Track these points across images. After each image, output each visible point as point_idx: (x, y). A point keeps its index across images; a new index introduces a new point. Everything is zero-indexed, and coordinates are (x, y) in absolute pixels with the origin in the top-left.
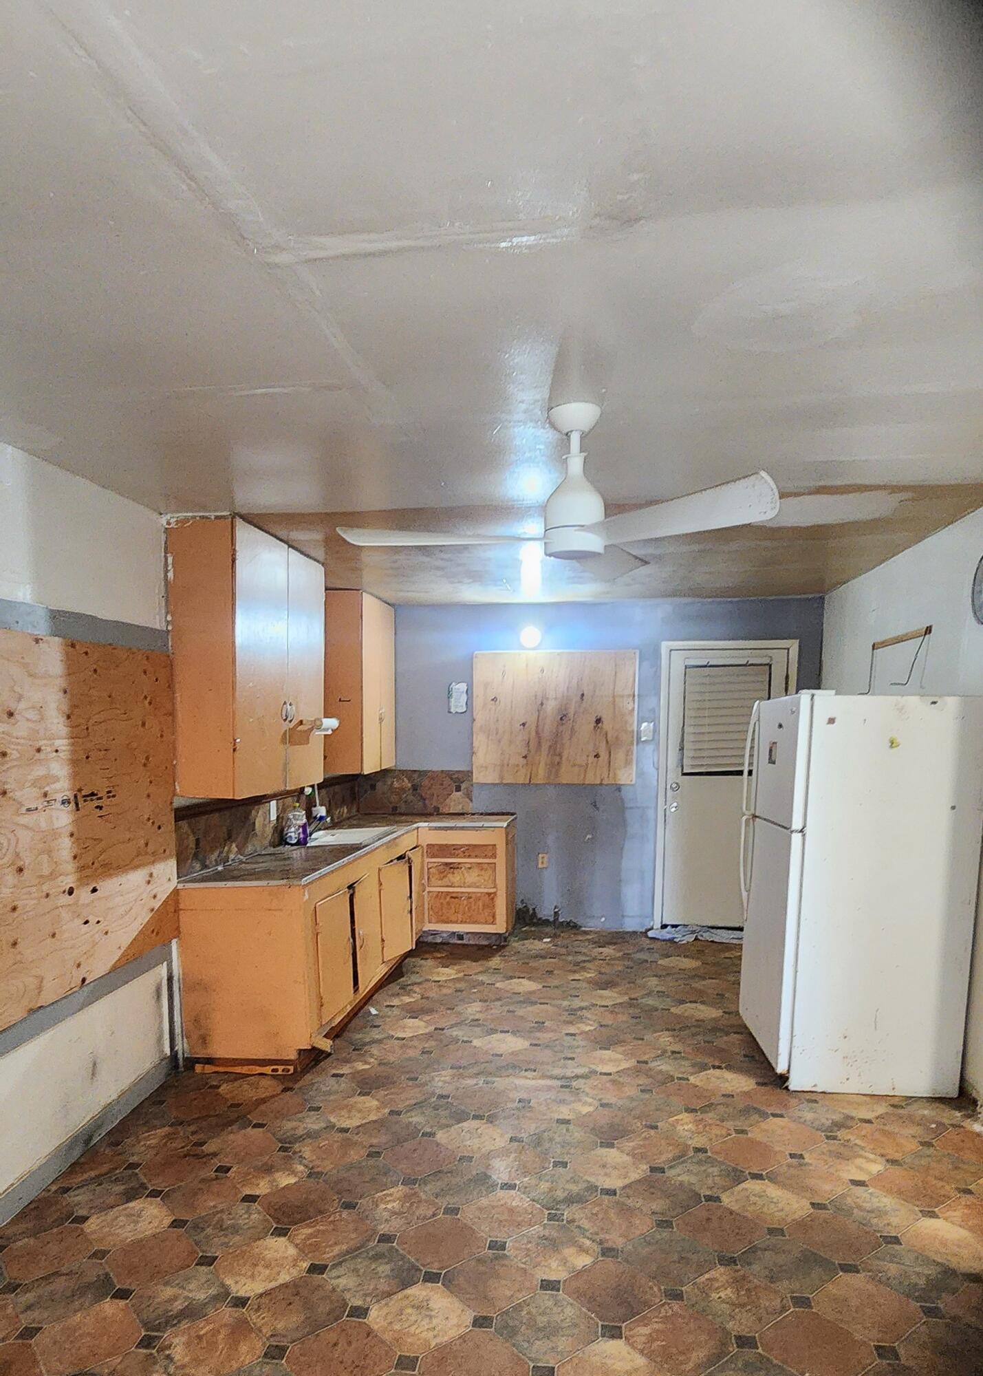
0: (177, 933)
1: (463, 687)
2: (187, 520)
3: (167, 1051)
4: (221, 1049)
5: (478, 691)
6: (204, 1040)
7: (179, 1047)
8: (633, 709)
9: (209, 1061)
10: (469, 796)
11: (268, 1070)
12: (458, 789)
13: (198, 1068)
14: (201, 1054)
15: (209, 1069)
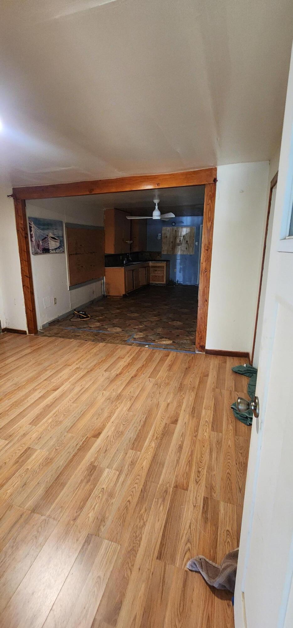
0: (105, 275)
1: (160, 234)
2: (107, 209)
3: (103, 294)
4: (111, 294)
5: (163, 235)
6: (109, 293)
7: (105, 294)
8: (194, 239)
9: (109, 296)
10: (161, 257)
11: (118, 297)
12: (159, 255)
13: (108, 297)
14: (108, 295)
15: (109, 297)
